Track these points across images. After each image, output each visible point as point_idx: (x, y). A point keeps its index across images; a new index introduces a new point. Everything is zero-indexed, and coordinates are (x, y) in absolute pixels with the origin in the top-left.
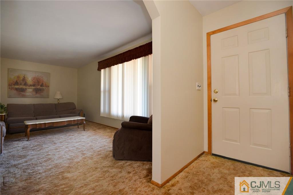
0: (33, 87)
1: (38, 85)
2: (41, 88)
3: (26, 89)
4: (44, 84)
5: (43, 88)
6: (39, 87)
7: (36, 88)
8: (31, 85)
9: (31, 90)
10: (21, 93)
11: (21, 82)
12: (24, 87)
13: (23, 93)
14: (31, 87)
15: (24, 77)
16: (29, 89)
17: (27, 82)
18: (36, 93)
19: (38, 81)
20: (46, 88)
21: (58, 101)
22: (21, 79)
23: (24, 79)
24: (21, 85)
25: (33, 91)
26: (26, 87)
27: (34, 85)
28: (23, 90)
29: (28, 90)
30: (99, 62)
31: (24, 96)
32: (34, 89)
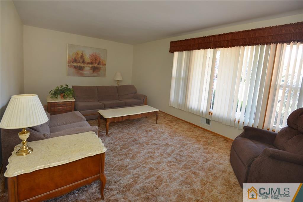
0: (91, 66)
1: (96, 63)
2: (98, 66)
3: (84, 67)
4: (101, 61)
5: (100, 66)
6: (96, 65)
7: (93, 66)
8: (88, 63)
9: (89, 68)
10: (80, 71)
11: (80, 59)
12: (82, 65)
13: (81, 71)
14: (88, 65)
15: (82, 54)
16: (87, 67)
17: (85, 59)
18: (94, 71)
19: (95, 58)
20: (103, 66)
21: (118, 83)
22: (80, 56)
23: (82, 57)
24: (79, 62)
25: (91, 69)
26: (84, 65)
27: (91, 63)
28: (81, 68)
29: (85, 68)
30: (171, 43)
31: (82, 75)
32: (91, 67)
